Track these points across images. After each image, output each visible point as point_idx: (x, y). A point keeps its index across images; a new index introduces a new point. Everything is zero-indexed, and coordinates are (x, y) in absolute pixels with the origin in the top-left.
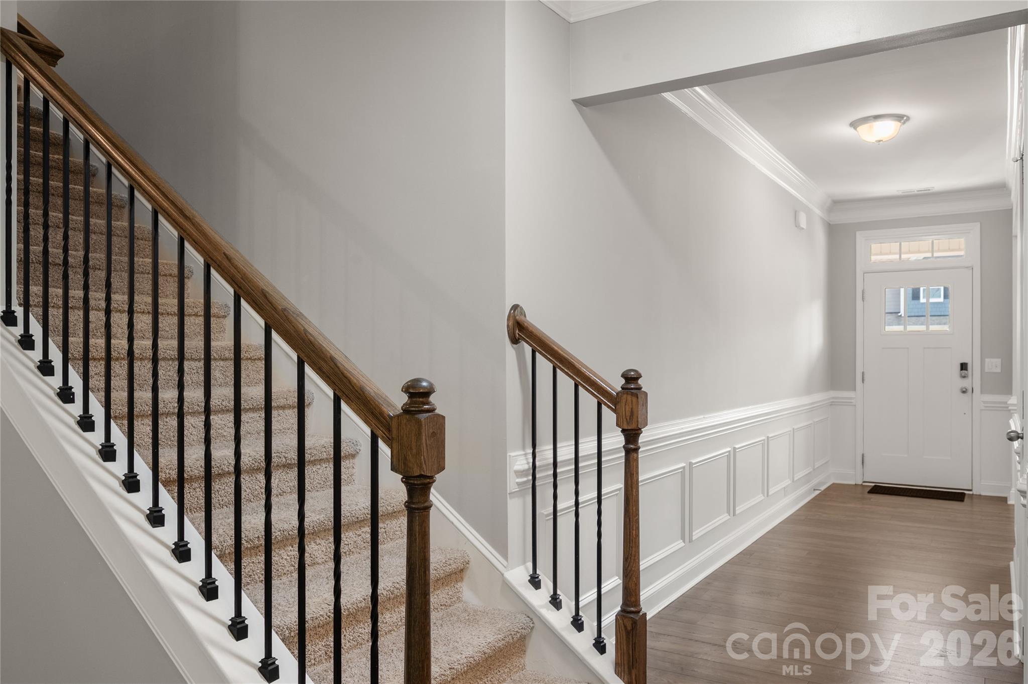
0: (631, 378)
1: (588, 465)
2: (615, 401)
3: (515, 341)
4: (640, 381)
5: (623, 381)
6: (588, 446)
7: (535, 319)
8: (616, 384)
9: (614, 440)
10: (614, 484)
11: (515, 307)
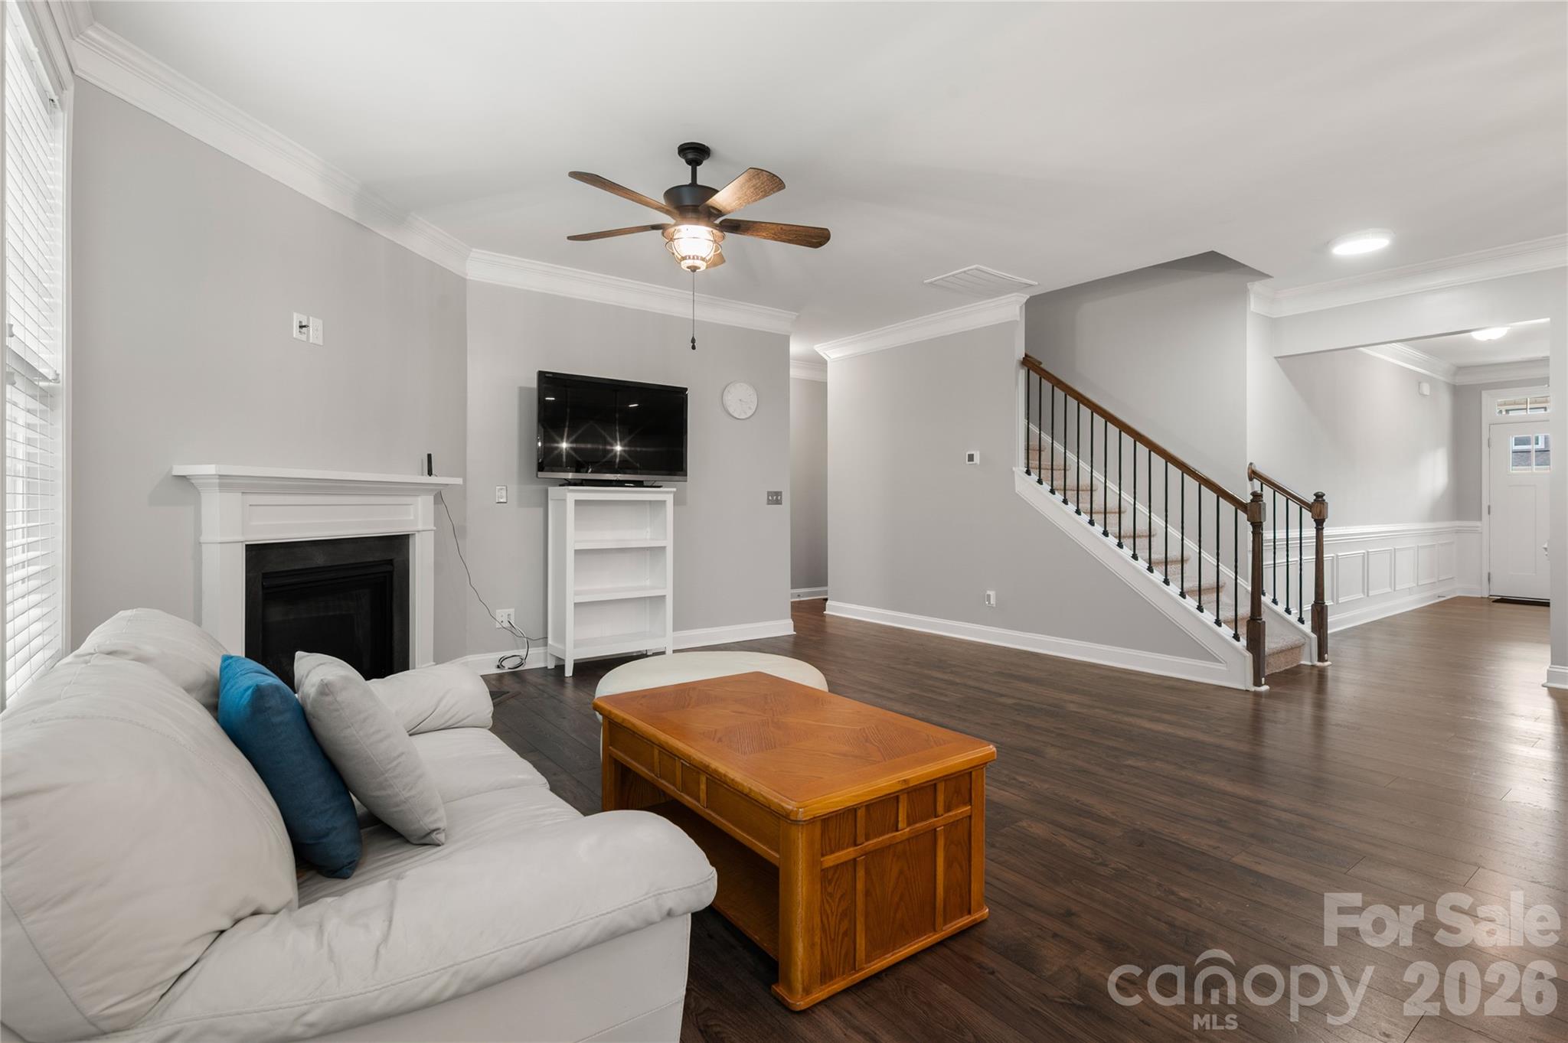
0: (1319, 497)
1: (1294, 544)
2: (1310, 507)
3: (1251, 479)
4: (1324, 498)
5: (1315, 497)
6: (1294, 533)
7: (1259, 468)
8: (1311, 499)
9: (1310, 532)
10: (1310, 556)
11: (1251, 464)
